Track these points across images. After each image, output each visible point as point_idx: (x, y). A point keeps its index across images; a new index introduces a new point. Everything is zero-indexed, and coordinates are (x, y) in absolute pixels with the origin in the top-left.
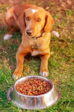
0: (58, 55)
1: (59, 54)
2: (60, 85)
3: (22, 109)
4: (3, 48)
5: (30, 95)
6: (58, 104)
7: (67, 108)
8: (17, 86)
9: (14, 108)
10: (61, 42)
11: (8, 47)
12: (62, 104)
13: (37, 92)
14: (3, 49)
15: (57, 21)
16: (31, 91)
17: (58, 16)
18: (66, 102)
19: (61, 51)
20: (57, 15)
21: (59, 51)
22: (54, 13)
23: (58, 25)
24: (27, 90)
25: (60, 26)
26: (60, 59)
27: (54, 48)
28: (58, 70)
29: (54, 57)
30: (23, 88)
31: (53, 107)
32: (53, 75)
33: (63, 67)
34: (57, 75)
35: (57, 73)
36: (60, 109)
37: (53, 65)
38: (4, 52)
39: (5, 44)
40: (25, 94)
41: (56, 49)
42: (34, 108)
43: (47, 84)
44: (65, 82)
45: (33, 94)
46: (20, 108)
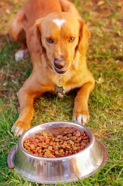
0: (112, 84)
1: (112, 82)
2: (109, 137)
3: (32, 183)
4: (11, 74)
5: (48, 157)
6: (101, 174)
7: (118, 179)
8: (26, 141)
9: (18, 181)
10: (118, 61)
11: (22, 73)
12: (109, 173)
13: (62, 151)
14: (12, 76)
15: (116, 24)
16: (51, 149)
17: (118, 16)
18: (117, 169)
19: (117, 77)
20: (117, 14)
21: (113, 77)
22: (112, 11)
23: (116, 32)
24: (43, 149)
25: (119, 33)
26: (113, 91)
27: (104, 72)
28: (107, 111)
29: (102, 87)
30: (36, 144)
31: (91, 179)
32: (96, 121)
33: (117, 105)
34: (105, 120)
35: (105, 117)
36: (104, 181)
37: (100, 101)
38: (13, 81)
39: (17, 67)
40: (39, 156)
41: (107, 73)
42: (55, 182)
43: (83, 136)
44: (118, 131)
45: (55, 155)
46: (29, 182)
